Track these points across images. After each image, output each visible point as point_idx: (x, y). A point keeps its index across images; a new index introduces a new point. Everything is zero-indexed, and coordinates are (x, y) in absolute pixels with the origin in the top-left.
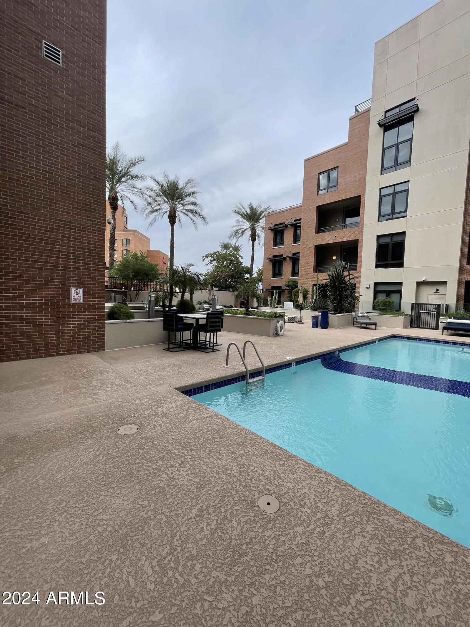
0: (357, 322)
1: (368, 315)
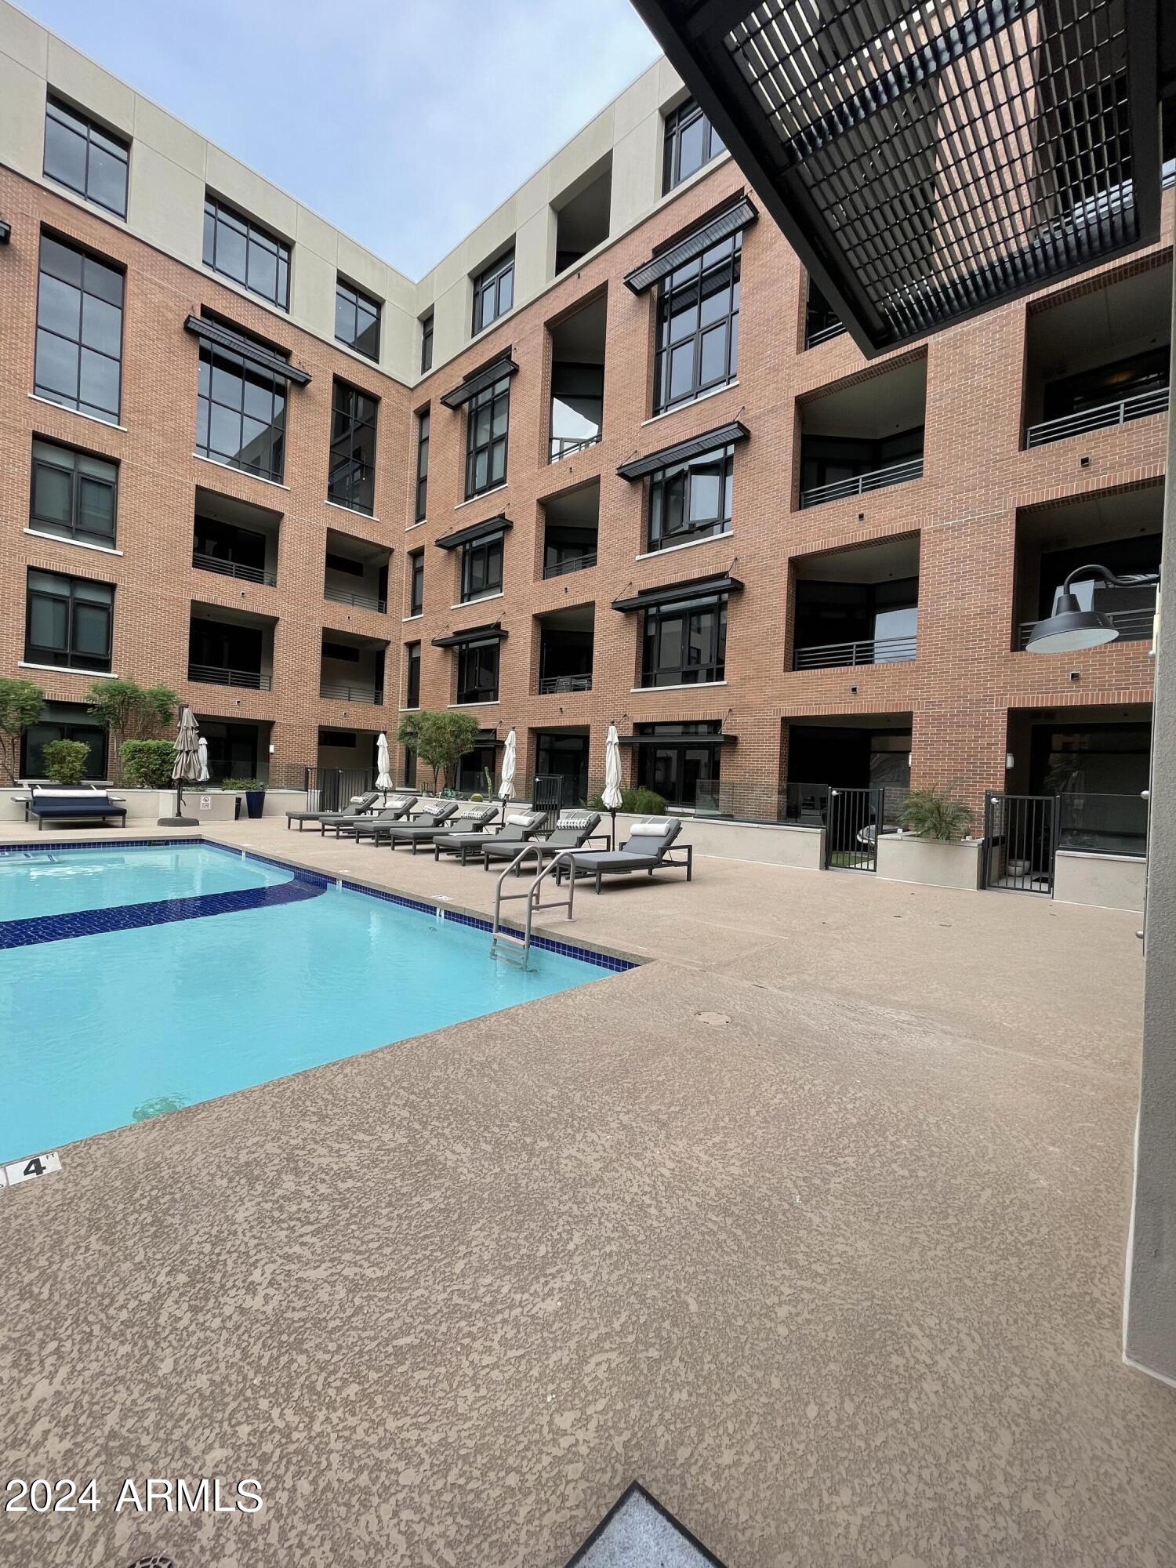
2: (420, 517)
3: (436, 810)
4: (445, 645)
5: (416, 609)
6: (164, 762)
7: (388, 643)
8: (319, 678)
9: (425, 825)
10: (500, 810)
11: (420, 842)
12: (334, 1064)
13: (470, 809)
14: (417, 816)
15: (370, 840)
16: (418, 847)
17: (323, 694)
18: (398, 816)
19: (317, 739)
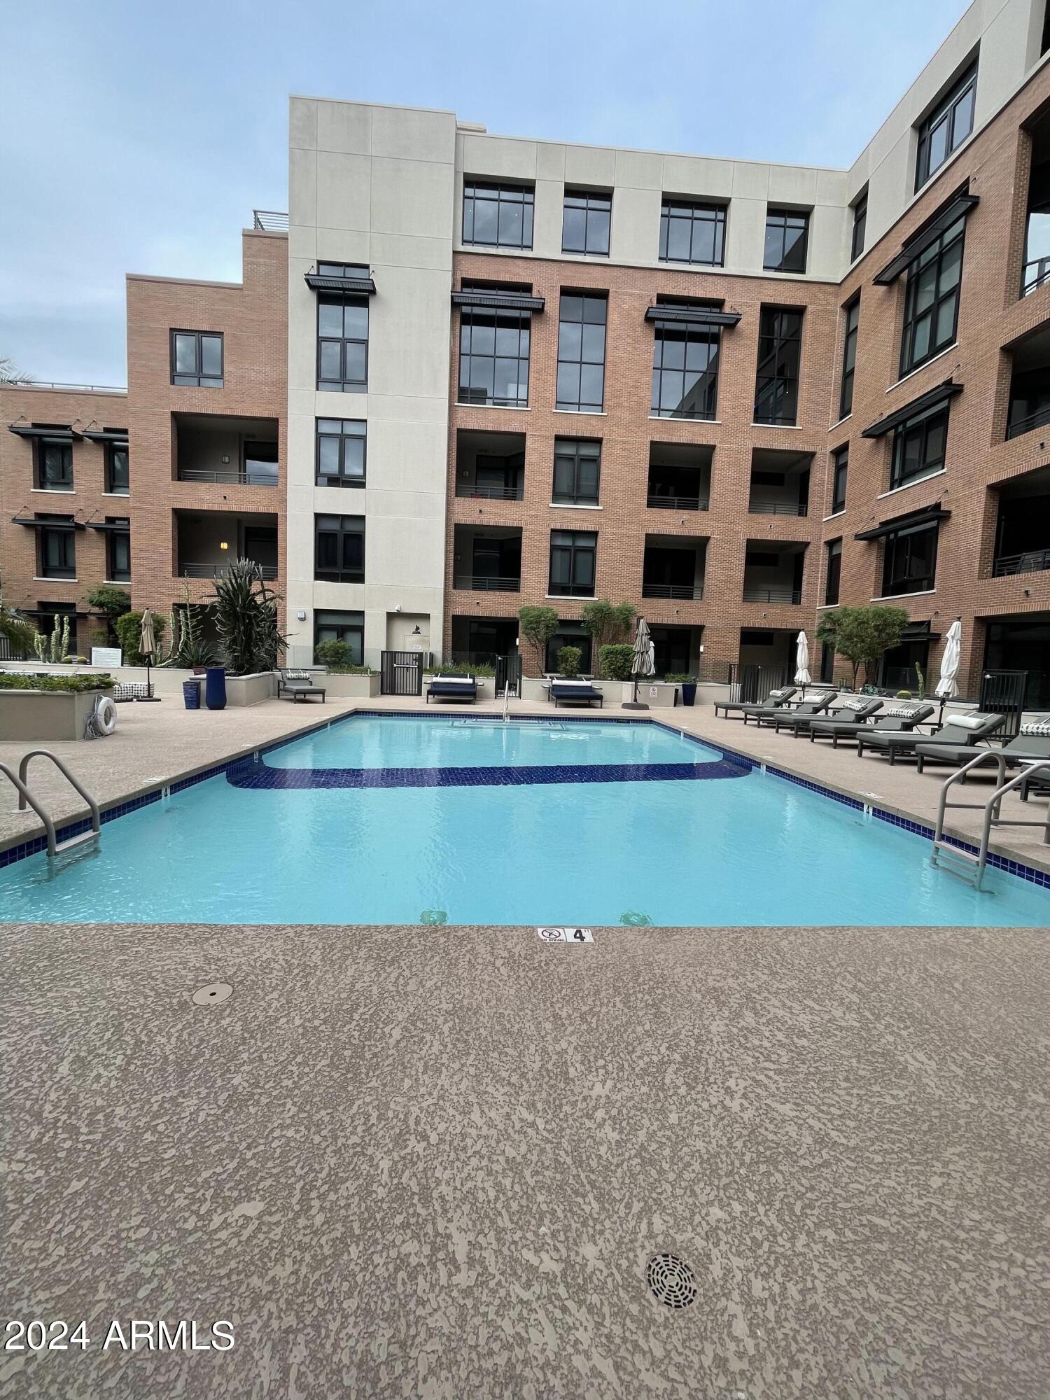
0: (286, 690)
1: (307, 675)
2: (845, 411)
3: (858, 706)
4: (870, 538)
5: (838, 505)
6: (626, 660)
7: (807, 544)
8: (742, 585)
9: (846, 720)
10: (937, 710)
11: (840, 736)
12: (779, 929)
13: (896, 706)
14: (836, 711)
15: (788, 731)
16: (839, 741)
17: (745, 600)
18: (816, 710)
19: (739, 639)
